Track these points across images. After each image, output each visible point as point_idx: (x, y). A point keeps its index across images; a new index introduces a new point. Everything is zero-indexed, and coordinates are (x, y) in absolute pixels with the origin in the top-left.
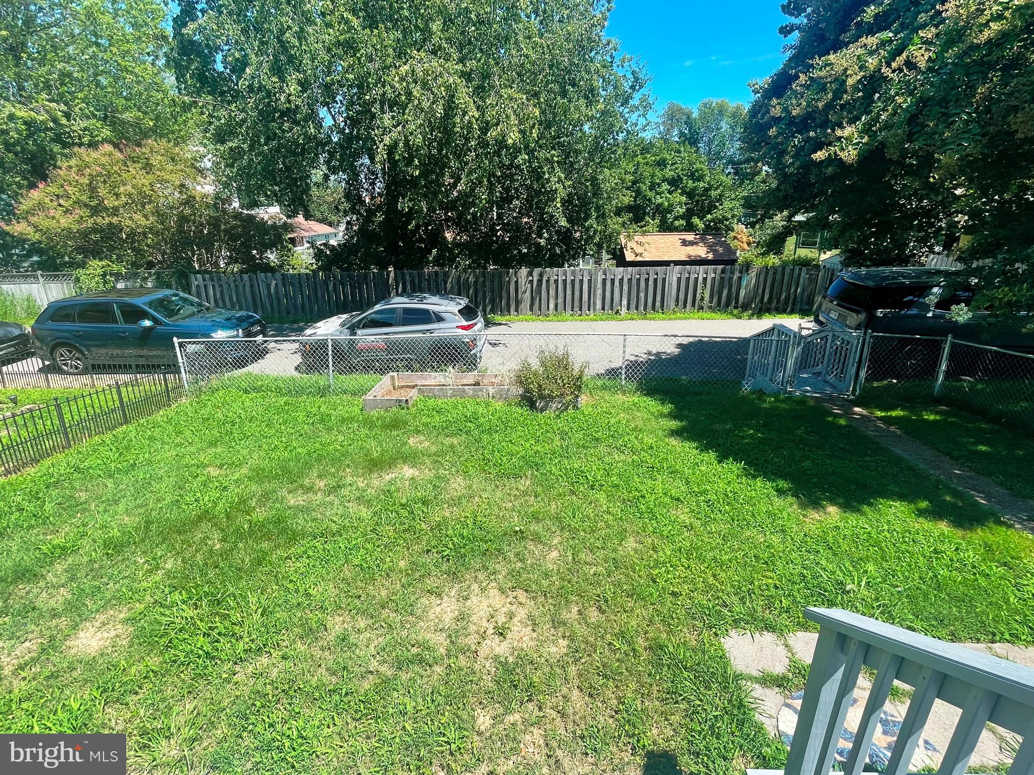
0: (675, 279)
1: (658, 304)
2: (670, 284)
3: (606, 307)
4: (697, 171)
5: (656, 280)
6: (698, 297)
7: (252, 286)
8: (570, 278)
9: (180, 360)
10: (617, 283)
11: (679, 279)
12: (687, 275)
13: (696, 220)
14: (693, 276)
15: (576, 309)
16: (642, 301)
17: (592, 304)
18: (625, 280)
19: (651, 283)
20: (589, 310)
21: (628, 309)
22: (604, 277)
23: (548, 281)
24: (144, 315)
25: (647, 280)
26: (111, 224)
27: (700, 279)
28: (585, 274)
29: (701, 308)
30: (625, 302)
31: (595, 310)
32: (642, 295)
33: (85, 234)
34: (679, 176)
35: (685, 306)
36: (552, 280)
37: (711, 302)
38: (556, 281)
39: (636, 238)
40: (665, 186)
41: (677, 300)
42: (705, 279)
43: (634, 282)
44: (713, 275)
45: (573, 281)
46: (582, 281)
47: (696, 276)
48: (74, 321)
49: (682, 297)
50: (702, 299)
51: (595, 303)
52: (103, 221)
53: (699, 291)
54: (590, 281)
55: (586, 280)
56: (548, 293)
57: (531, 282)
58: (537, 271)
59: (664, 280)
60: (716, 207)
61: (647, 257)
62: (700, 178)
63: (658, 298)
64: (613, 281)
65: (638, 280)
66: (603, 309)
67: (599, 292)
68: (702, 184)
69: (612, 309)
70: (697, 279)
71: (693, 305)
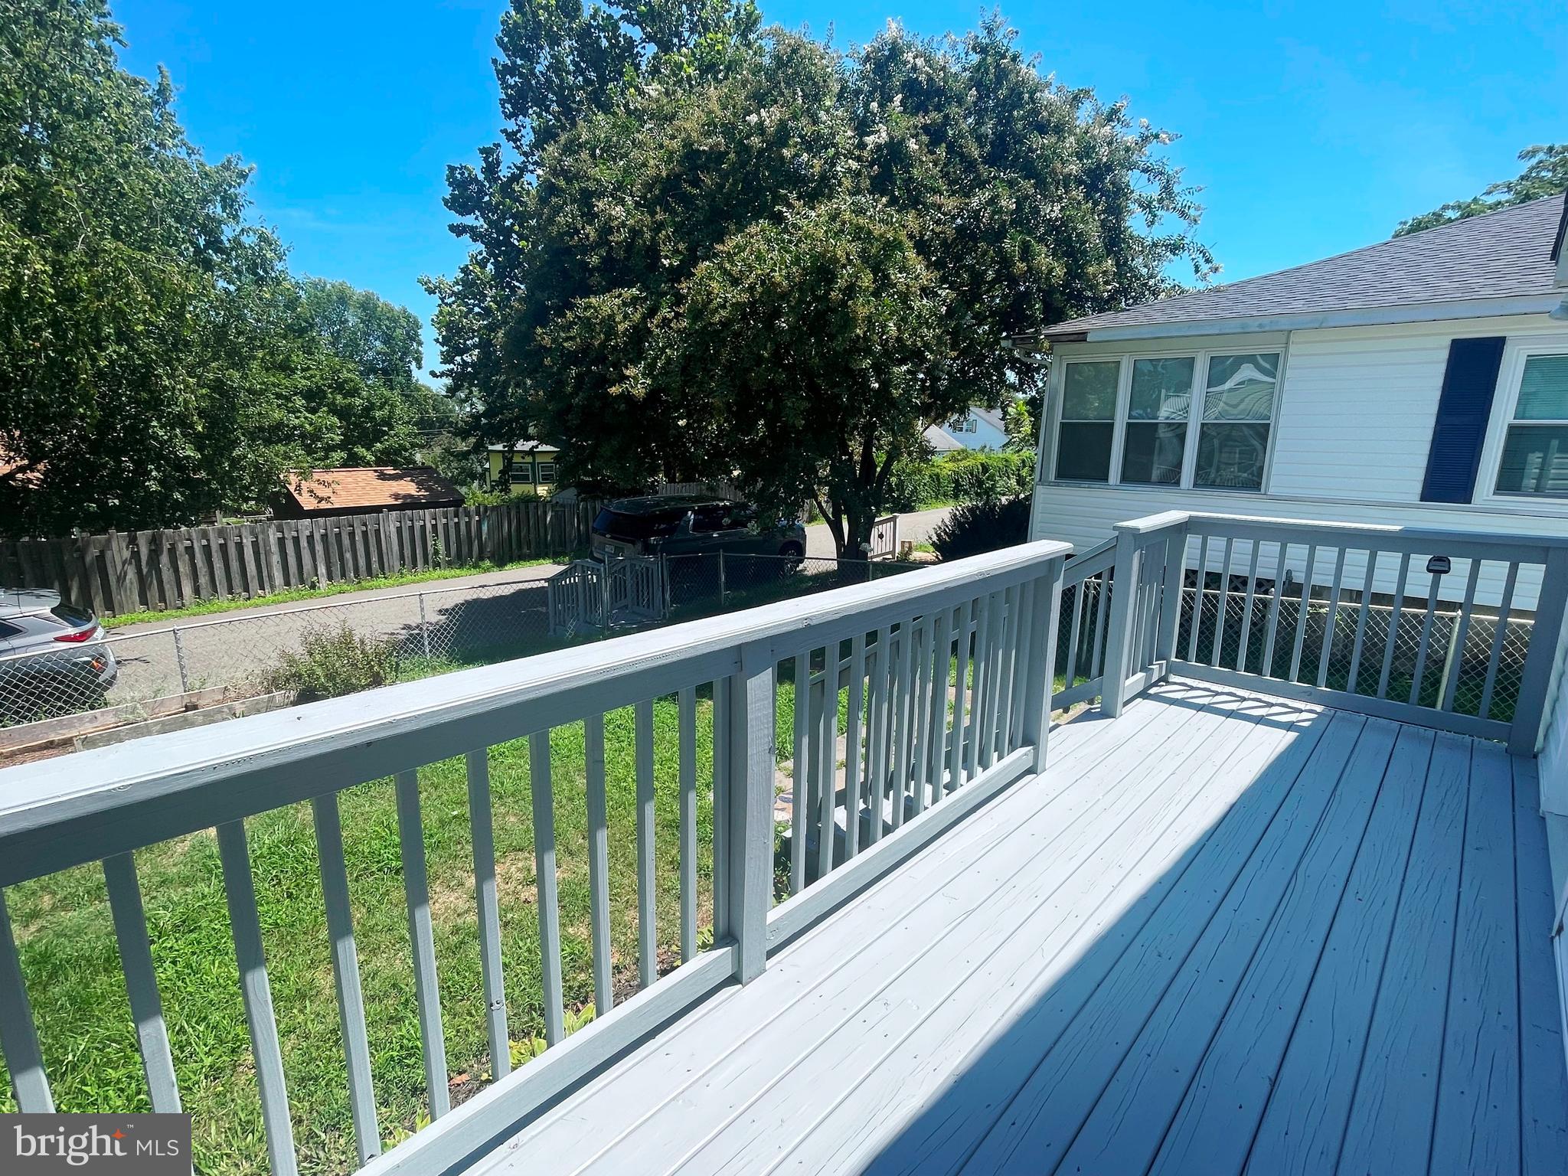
0: (393, 530)
1: (375, 566)
2: (388, 537)
3: (293, 581)
4: (345, 381)
5: (365, 534)
6: (430, 550)
8: (215, 543)
10: (304, 543)
11: (399, 530)
12: (409, 523)
13: (361, 450)
14: (418, 524)
15: (238, 589)
16: (350, 564)
17: (266, 579)
18: (317, 537)
19: (358, 537)
20: (262, 588)
21: (330, 578)
22: (280, 535)
23: (172, 551)
25: (352, 535)
27: (429, 527)
28: (245, 533)
29: (437, 565)
30: (322, 569)
31: (272, 587)
32: (348, 556)
34: (318, 387)
35: (415, 565)
36: (181, 548)
37: (448, 555)
38: (190, 550)
39: (316, 476)
40: (299, 402)
41: (402, 557)
42: (435, 527)
43: (332, 539)
44: (444, 521)
45: (223, 548)
46: (240, 546)
47: (422, 523)
49: (407, 552)
50: (436, 552)
51: (271, 577)
53: (430, 542)
54: (255, 544)
55: (247, 542)
56: (176, 571)
57: (136, 555)
58: (143, 536)
59: (378, 532)
60: (385, 433)
61: (337, 503)
62: (354, 392)
63: (374, 558)
64: (296, 540)
65: (339, 536)
66: (287, 583)
67: (276, 558)
68: (358, 401)
69: (302, 581)
70: (423, 527)
71: (426, 562)
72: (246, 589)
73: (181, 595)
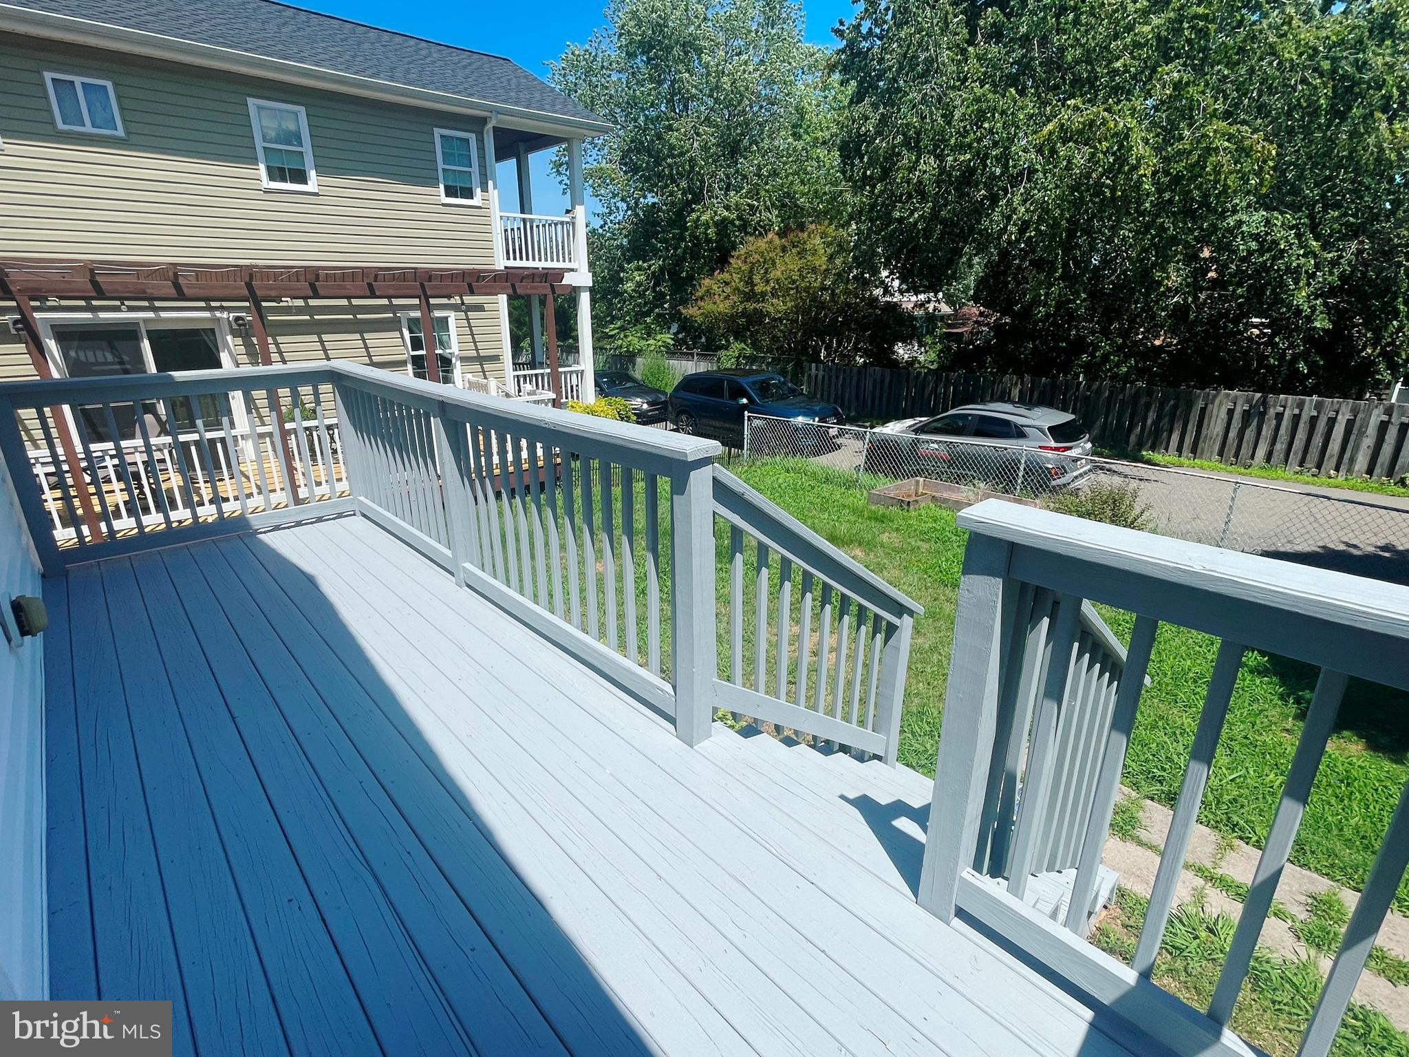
7: (859, 380)
8: (1307, 415)
9: (746, 433)
15: (1310, 464)
17: (1346, 460)
20: (1337, 469)
24: (744, 394)
26: (755, 308)
31: (1350, 471)
33: (733, 317)
38: (1280, 417)
45: (1314, 419)
46: (1333, 420)
48: (695, 393)
51: (1353, 460)
52: (751, 306)
54: (1351, 422)
55: (1342, 420)
56: (1259, 432)
66: (1370, 472)
72: (1319, 467)
73: (1252, 457)
